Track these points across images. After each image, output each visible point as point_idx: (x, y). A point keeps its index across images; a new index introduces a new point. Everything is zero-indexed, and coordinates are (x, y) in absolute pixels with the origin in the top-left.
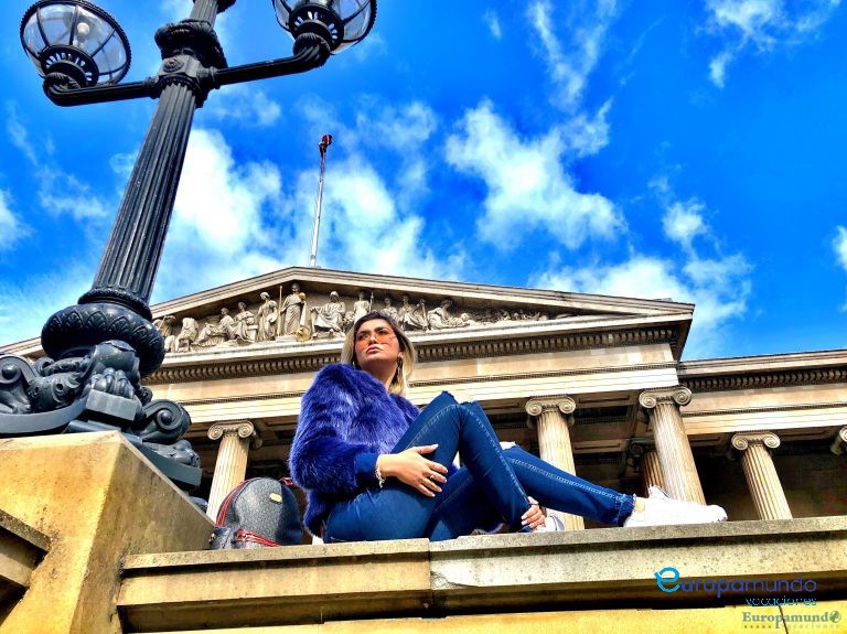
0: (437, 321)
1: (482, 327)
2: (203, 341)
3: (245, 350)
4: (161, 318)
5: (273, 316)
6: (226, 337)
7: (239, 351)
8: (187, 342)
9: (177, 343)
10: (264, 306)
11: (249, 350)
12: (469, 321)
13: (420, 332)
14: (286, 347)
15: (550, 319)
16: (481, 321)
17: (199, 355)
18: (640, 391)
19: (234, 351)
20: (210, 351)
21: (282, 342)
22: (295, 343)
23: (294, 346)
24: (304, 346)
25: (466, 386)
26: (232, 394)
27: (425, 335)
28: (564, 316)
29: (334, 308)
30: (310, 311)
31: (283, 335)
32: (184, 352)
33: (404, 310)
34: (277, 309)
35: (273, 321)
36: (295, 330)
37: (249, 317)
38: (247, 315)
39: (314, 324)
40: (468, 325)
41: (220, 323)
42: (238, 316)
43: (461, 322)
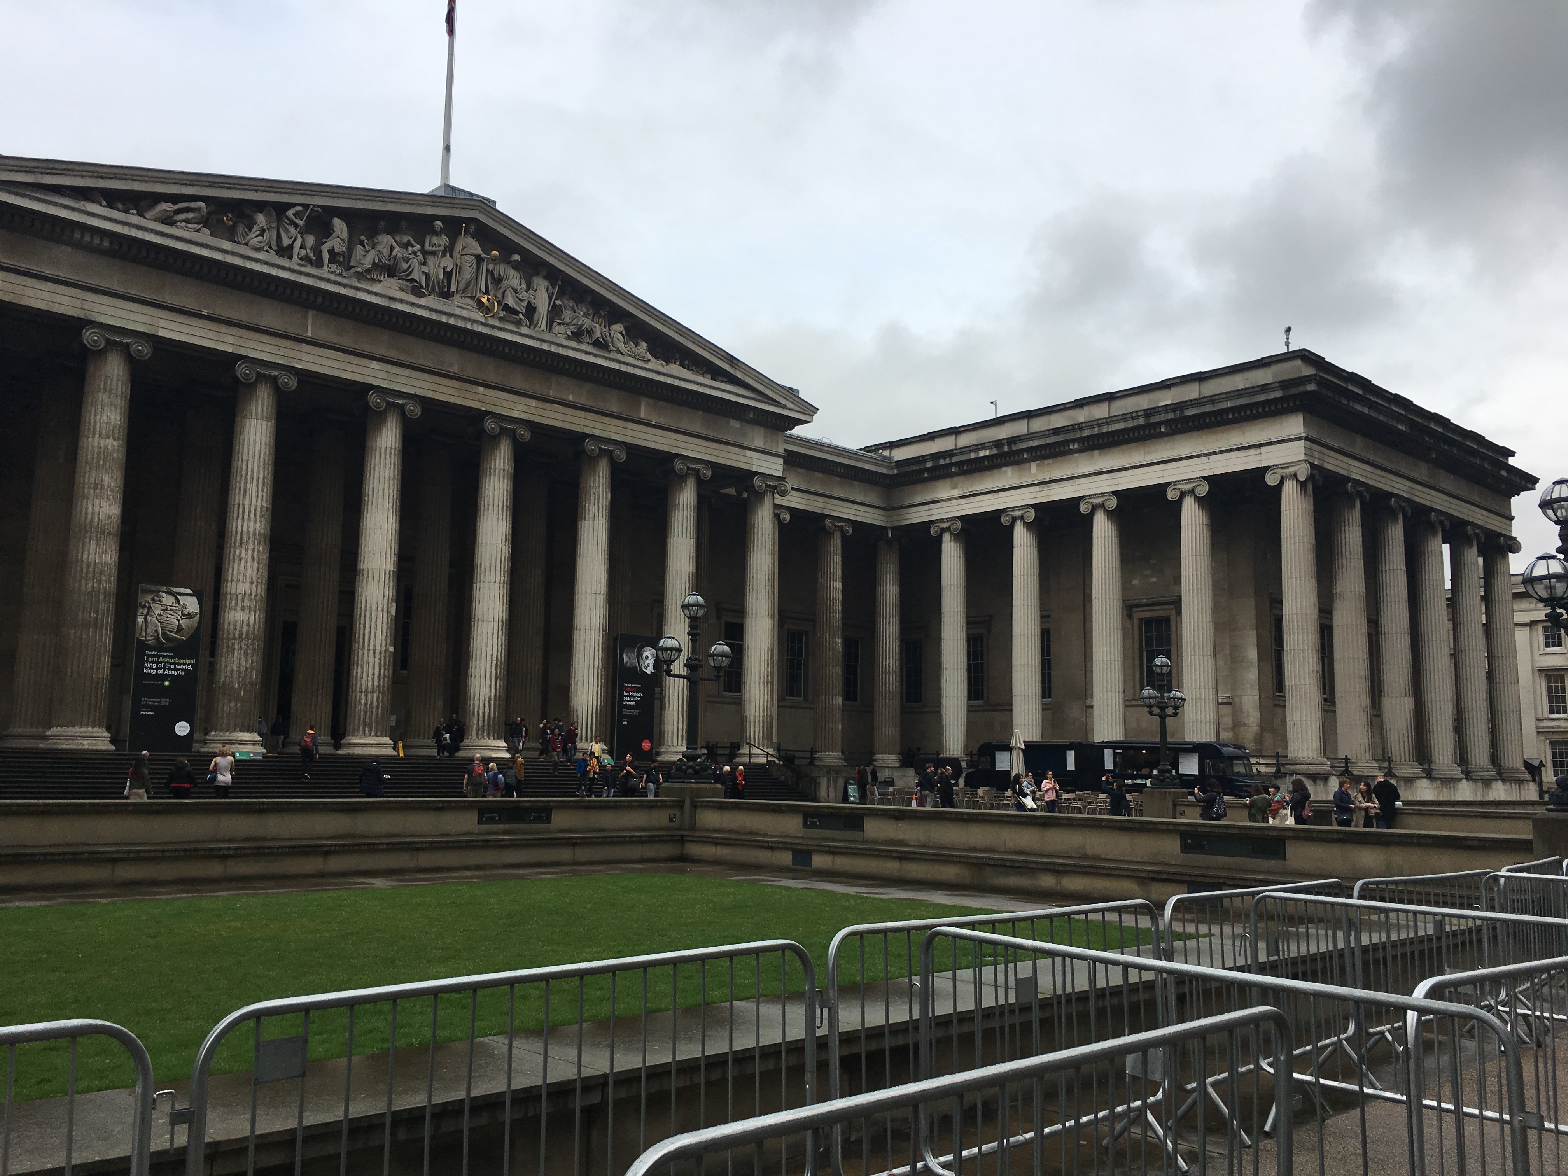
0: (619, 341)
1: (661, 370)
2: (368, 271)
3: (427, 308)
4: (305, 206)
5: (448, 263)
6: (391, 270)
7: (420, 306)
8: (341, 259)
10: (435, 240)
11: (431, 310)
12: (649, 356)
14: (475, 321)
15: (713, 379)
16: (656, 358)
17: (370, 292)
18: (757, 473)
19: (413, 304)
20: (377, 288)
21: (464, 308)
22: (480, 317)
23: (482, 323)
24: (493, 327)
25: (631, 425)
26: (393, 354)
27: (613, 360)
28: (725, 379)
29: (514, 278)
30: (487, 270)
31: (459, 295)
32: (340, 275)
33: (585, 310)
34: (449, 250)
35: (449, 269)
36: (472, 293)
37: (415, 249)
38: (409, 241)
39: (501, 298)
40: (649, 360)
41: (375, 240)
42: (398, 239)
43: (643, 354)
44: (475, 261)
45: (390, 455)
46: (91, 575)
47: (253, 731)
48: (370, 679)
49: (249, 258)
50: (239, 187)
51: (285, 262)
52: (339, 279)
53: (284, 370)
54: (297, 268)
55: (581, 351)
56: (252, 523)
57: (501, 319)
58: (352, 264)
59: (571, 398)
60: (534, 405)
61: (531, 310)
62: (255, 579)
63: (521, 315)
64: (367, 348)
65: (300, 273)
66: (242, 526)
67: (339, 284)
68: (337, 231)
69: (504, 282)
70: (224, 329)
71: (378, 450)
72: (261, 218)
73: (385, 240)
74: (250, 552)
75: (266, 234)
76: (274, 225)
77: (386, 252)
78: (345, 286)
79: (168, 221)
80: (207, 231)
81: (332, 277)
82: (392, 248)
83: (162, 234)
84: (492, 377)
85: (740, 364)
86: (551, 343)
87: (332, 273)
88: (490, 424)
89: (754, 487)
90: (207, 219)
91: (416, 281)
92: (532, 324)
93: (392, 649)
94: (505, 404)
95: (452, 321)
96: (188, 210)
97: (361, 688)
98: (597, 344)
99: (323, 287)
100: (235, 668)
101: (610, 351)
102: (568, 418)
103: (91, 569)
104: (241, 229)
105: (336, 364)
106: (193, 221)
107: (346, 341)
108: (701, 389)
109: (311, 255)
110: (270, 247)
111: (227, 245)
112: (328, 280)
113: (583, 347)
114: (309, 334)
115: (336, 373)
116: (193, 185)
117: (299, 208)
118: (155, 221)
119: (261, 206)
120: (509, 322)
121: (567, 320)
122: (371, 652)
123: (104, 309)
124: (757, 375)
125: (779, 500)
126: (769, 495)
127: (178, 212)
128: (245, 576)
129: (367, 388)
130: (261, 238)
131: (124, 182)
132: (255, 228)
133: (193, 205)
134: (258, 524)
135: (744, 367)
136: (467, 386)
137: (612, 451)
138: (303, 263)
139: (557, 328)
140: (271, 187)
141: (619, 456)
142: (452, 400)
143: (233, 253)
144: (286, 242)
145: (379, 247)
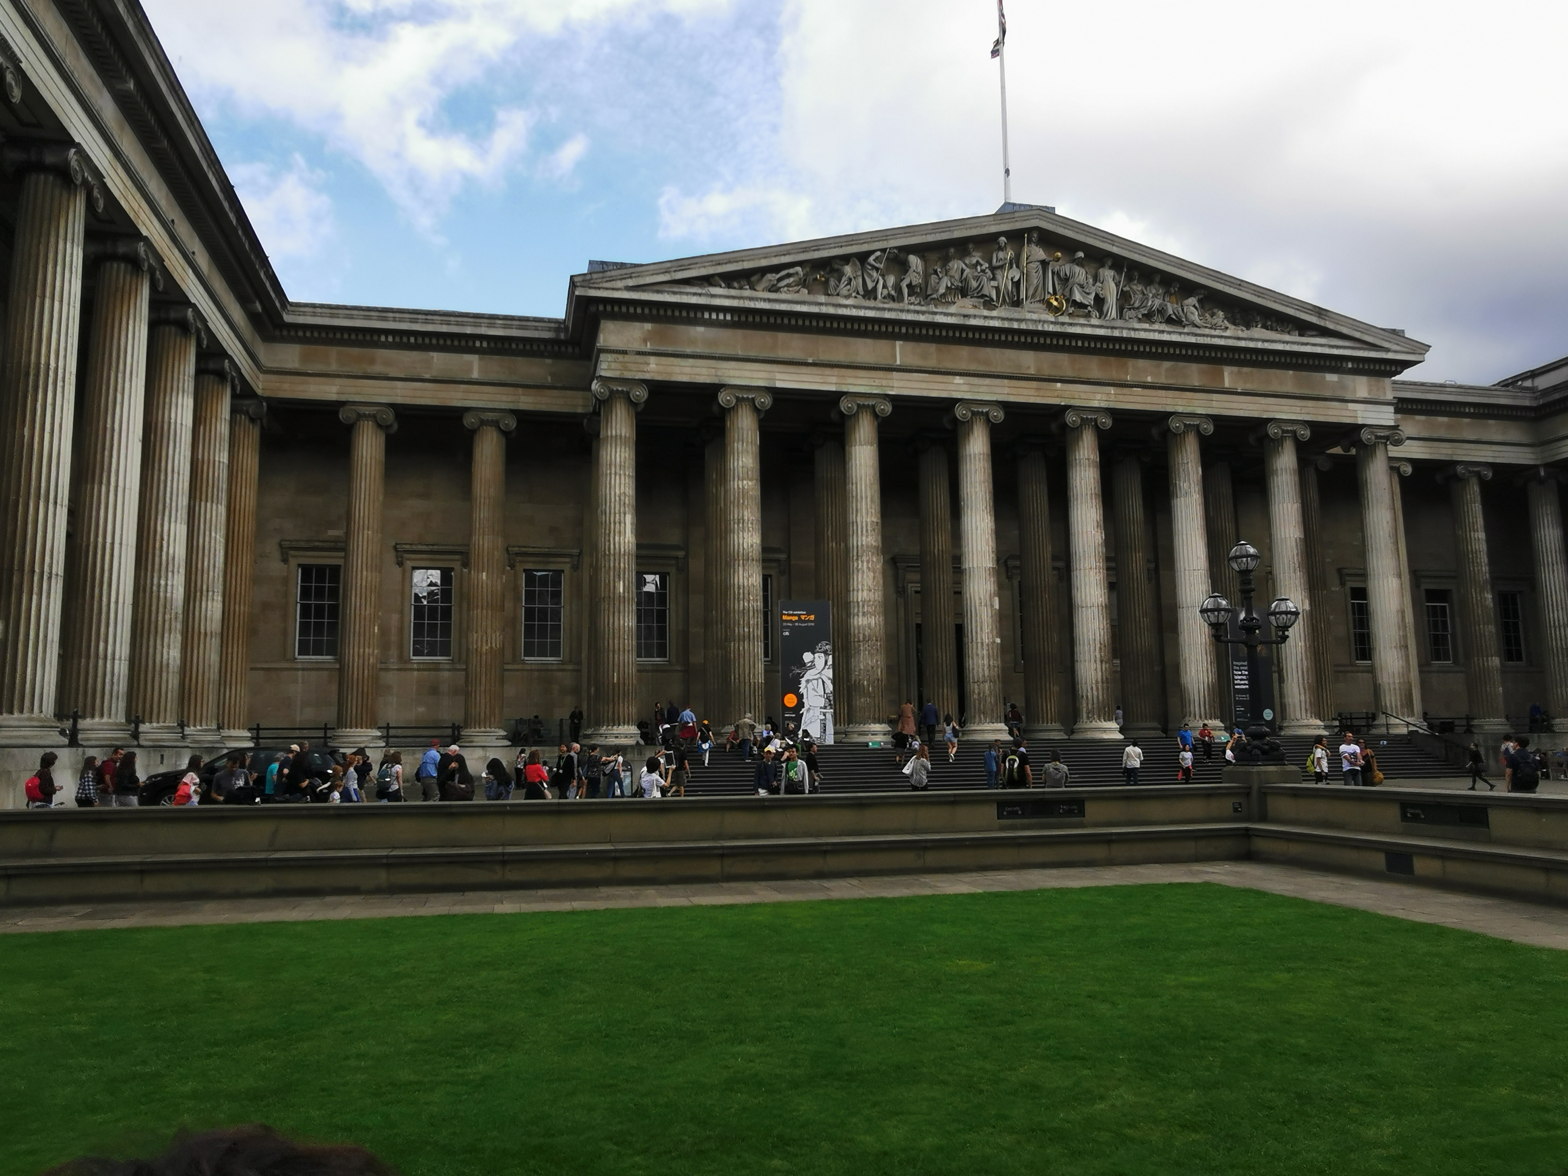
0: (1195, 317)
1: (1241, 335)
2: (944, 295)
3: (998, 318)
4: (883, 250)
5: (1015, 274)
6: (964, 291)
7: (992, 318)
8: (919, 290)
9: (906, 291)
10: (1001, 255)
11: (1003, 319)
12: (1226, 324)
13: (1181, 330)
14: (1045, 322)
15: (1301, 335)
16: (1234, 324)
17: (946, 314)
18: (1363, 426)
19: (985, 317)
20: (952, 309)
21: (1034, 312)
22: (1051, 318)
23: (1052, 323)
24: (1063, 324)
25: (1215, 396)
26: (973, 367)
27: (1188, 334)
28: (1314, 333)
29: (1080, 273)
30: (1053, 273)
31: (1029, 301)
32: (919, 304)
33: (1154, 291)
34: (1016, 261)
35: (1016, 279)
36: (1040, 297)
37: (984, 267)
38: (978, 262)
39: (1068, 296)
40: (1227, 328)
41: (948, 268)
42: (967, 262)
43: (1220, 323)
44: (1040, 266)
45: (979, 461)
46: (741, 596)
47: (883, 723)
48: (980, 670)
49: (840, 306)
50: (827, 246)
51: (871, 303)
52: (918, 308)
53: (881, 398)
54: (881, 305)
55: (1154, 331)
56: (864, 538)
57: (1070, 315)
58: (928, 293)
59: (1149, 379)
60: (1112, 392)
61: (1099, 301)
62: (872, 587)
63: (1089, 308)
64: (949, 365)
65: (884, 309)
66: (857, 541)
67: (918, 312)
68: (913, 267)
69: (1071, 281)
70: (828, 371)
71: (968, 459)
72: (848, 270)
73: (956, 265)
74: (865, 564)
75: (853, 283)
76: (860, 273)
77: (957, 276)
78: (923, 313)
79: (774, 289)
80: (806, 291)
81: (912, 307)
82: (963, 271)
83: (770, 300)
84: (1069, 373)
85: (1329, 314)
86: (1123, 328)
87: (911, 304)
88: (1071, 418)
89: (1361, 440)
90: (805, 280)
91: (986, 296)
92: (1102, 314)
93: (998, 640)
94: (1084, 396)
95: (1023, 326)
96: (789, 276)
97: (974, 679)
98: (1169, 321)
99: (904, 318)
100: (862, 667)
101: (1184, 327)
102: (1148, 400)
103: (741, 591)
104: (832, 282)
105: (924, 385)
106: (793, 285)
107: (931, 363)
108: (1288, 348)
109: (893, 293)
110: (858, 293)
111: (822, 299)
112: (908, 311)
113: (1156, 326)
114: (898, 362)
115: (925, 394)
116: (789, 254)
117: (878, 253)
118: (763, 291)
119: (846, 259)
120: (1078, 316)
121: (1137, 305)
122: (979, 645)
123: (732, 373)
124: (1351, 322)
125: (1395, 451)
126: (1382, 447)
127: (780, 280)
128: (863, 585)
129: (952, 402)
130: (849, 286)
131: (736, 264)
132: (844, 279)
133: (791, 271)
134: (870, 538)
135: (1333, 316)
136: (1045, 384)
137: (1198, 426)
138: (886, 301)
139: (1128, 314)
140: (853, 240)
141: (1205, 429)
142: (1032, 400)
143: (826, 304)
144: (870, 285)
145: (952, 273)
